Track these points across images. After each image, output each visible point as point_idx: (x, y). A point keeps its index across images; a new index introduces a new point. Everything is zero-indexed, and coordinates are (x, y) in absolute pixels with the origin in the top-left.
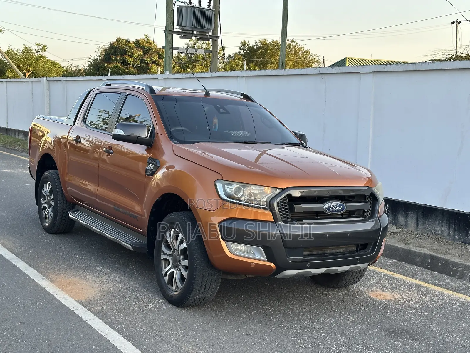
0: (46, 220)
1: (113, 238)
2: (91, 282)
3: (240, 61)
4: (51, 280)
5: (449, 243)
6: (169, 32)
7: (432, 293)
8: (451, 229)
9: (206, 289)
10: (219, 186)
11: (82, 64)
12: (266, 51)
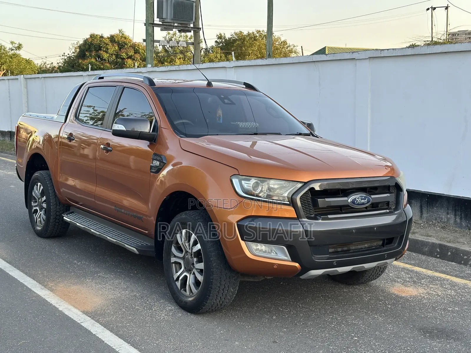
0: (38, 224)
1: (115, 241)
2: (94, 289)
3: (218, 53)
4: (51, 290)
5: (456, 231)
6: (150, 25)
7: (456, 286)
8: (457, 216)
9: (224, 294)
10: (235, 181)
11: (57, 61)
12: (242, 43)
